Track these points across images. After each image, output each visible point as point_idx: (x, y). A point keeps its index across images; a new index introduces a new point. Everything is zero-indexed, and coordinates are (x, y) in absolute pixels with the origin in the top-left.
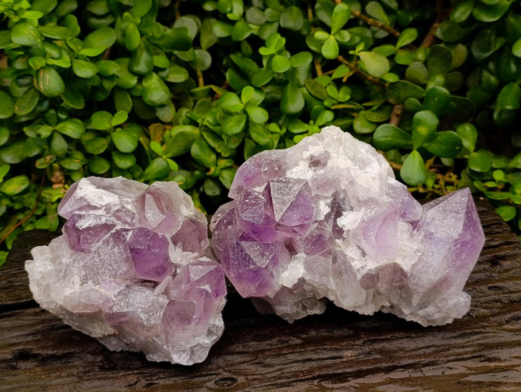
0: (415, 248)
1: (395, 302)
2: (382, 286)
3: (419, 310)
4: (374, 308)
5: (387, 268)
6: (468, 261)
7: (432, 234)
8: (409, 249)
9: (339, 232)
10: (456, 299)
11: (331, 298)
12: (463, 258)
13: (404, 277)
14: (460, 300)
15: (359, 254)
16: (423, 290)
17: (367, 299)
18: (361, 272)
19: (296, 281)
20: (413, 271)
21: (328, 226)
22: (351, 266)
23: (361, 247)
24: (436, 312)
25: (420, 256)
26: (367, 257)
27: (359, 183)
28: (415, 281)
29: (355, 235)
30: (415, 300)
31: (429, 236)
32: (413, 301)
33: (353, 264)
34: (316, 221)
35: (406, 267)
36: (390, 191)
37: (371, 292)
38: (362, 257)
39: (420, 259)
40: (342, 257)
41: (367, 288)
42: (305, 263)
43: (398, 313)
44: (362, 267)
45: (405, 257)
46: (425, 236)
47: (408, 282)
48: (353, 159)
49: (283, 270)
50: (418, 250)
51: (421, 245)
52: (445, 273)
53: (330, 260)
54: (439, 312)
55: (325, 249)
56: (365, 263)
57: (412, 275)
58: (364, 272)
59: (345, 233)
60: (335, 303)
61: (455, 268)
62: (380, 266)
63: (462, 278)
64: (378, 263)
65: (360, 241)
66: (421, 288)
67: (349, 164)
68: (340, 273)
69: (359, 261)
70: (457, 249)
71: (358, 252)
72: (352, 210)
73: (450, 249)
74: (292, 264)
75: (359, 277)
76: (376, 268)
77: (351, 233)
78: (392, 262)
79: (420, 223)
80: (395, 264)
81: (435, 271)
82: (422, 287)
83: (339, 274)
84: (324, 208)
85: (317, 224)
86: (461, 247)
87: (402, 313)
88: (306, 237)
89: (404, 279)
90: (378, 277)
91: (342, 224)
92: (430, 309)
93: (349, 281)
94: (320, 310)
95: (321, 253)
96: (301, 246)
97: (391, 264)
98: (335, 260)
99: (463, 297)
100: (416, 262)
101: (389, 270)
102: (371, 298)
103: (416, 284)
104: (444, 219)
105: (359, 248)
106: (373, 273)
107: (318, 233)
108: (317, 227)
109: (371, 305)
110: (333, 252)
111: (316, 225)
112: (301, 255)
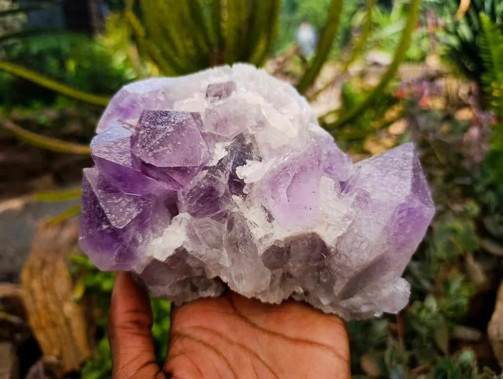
0: (345, 212)
1: (310, 288)
2: (295, 266)
3: (342, 300)
4: (282, 294)
5: (302, 240)
6: (413, 236)
7: (367, 195)
8: (334, 214)
9: (237, 185)
10: (392, 288)
11: (225, 279)
12: (408, 232)
13: (326, 254)
14: (398, 290)
15: (263, 217)
16: (352, 274)
17: (272, 282)
18: (264, 243)
19: (171, 253)
20: (338, 245)
21: (223, 176)
22: (251, 234)
23: (267, 208)
24: (365, 304)
25: (351, 224)
26: (274, 222)
27: (272, 124)
28: (340, 261)
29: (261, 192)
30: (339, 287)
31: (363, 199)
32: (335, 288)
33: (253, 231)
34: (206, 168)
35: (330, 241)
36: (312, 140)
37: (279, 272)
38: (268, 222)
39: (350, 230)
40: (239, 221)
41: (272, 267)
42: (189, 227)
43: (313, 302)
44: (266, 237)
45: (329, 225)
46: (358, 198)
47: (331, 261)
48: (267, 98)
49: (155, 235)
50: (347, 217)
51: (351, 210)
52: (383, 251)
53: (226, 225)
54: (368, 304)
55: (218, 210)
56: (272, 232)
57: (337, 252)
58: (269, 243)
59: (246, 187)
60: (229, 285)
61: (397, 246)
62: (292, 237)
63: (404, 260)
64: (289, 231)
65: (266, 200)
66: (348, 271)
67: (261, 100)
68: (237, 243)
69: (262, 228)
70: (402, 218)
71: (263, 215)
72: (261, 161)
73: (393, 216)
74: (170, 228)
75: (261, 250)
76: (286, 240)
77: (254, 189)
78: (310, 231)
79: (350, 183)
80: (314, 234)
81: (370, 248)
82: (350, 270)
83: (234, 245)
84: (220, 152)
85: (207, 171)
86: (407, 215)
87: (319, 302)
88: (191, 190)
89: (325, 257)
90: (288, 252)
91: (243, 174)
92: (357, 300)
93: (247, 257)
94: (216, 292)
95: (213, 215)
96: (183, 202)
97: (308, 234)
98: (231, 226)
99: (402, 286)
100: (344, 234)
101: (305, 243)
102: (278, 281)
103: (341, 266)
104: (385, 176)
105: (265, 209)
106: (282, 246)
107: (207, 184)
108: (207, 176)
109: (278, 290)
110: (229, 214)
111: (205, 172)
112: (184, 215)
